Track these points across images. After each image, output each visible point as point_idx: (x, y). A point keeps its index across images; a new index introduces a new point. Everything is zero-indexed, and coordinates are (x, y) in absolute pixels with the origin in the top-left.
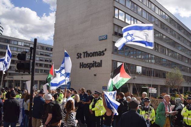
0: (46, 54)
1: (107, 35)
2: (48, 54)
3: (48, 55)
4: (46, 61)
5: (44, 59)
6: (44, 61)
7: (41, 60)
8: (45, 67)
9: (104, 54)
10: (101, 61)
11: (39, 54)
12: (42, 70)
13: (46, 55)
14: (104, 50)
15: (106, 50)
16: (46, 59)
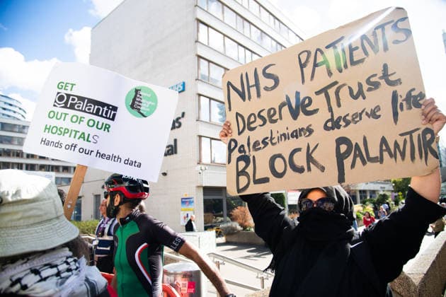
1: (184, 83)
9: (180, 125)
10: (175, 141)
14: (180, 116)
15: (183, 114)
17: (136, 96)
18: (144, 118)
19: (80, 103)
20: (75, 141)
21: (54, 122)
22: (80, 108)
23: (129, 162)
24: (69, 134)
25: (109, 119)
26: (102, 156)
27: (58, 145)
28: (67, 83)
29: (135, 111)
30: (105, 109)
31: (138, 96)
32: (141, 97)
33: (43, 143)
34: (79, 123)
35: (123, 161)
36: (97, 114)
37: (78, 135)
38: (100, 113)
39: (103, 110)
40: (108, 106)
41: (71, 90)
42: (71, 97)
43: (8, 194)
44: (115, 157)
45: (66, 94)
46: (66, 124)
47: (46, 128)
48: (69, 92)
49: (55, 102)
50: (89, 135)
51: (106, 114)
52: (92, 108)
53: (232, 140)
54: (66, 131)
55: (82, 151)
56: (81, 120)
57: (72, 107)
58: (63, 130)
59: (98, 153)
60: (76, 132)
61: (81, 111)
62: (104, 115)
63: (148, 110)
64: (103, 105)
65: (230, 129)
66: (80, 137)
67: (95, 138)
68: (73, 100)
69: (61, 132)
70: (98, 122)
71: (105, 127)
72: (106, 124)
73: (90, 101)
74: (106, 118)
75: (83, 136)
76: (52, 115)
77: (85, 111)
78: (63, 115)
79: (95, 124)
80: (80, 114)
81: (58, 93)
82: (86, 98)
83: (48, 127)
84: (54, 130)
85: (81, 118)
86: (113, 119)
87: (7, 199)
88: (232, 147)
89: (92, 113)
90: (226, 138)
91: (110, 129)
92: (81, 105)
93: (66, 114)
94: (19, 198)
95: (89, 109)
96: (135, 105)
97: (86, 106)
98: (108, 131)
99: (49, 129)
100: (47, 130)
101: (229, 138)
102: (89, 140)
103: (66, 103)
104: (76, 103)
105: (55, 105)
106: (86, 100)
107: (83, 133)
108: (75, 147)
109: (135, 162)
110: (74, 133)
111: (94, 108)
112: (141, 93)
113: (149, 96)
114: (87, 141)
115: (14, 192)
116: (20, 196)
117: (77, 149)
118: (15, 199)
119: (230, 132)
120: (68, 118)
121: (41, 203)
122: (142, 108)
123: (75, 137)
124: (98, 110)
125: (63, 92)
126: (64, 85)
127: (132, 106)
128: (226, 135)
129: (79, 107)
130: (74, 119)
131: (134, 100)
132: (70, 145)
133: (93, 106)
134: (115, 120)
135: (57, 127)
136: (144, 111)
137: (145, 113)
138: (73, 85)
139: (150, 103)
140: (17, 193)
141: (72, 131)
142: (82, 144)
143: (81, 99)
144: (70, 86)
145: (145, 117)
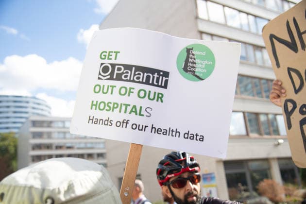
17: (188, 57)
18: (202, 81)
19: (127, 73)
20: (127, 116)
21: (100, 97)
22: (128, 78)
23: (189, 136)
24: (118, 109)
25: (161, 86)
26: (158, 131)
27: (108, 122)
28: (110, 52)
29: (190, 75)
30: (156, 75)
31: (191, 56)
32: (195, 57)
33: (91, 121)
34: (129, 95)
35: (182, 135)
36: (147, 83)
37: (129, 109)
38: (151, 82)
39: (154, 77)
40: (158, 71)
41: (116, 59)
42: (117, 67)
43: (59, 193)
44: (173, 131)
45: (111, 64)
46: (115, 98)
47: (93, 105)
48: (113, 62)
49: (100, 74)
50: (141, 107)
51: (157, 81)
52: (141, 76)
53: (287, 101)
54: (116, 106)
55: (135, 127)
56: (130, 92)
57: (119, 78)
58: (111, 105)
59: (152, 128)
60: (127, 105)
61: (130, 81)
62: (155, 83)
63: (205, 71)
64: (153, 71)
65: (282, 88)
66: (131, 111)
67: (148, 110)
68: (119, 69)
69: (110, 107)
70: (150, 92)
71: (158, 97)
72: (159, 94)
73: (139, 68)
74: (158, 86)
75: (134, 110)
76: (97, 89)
77: (133, 81)
78: (110, 88)
79: (147, 95)
80: (129, 85)
81: (102, 64)
82: (132, 66)
83: (95, 103)
84: (102, 106)
85: (130, 88)
86: (165, 87)
87: (59, 199)
88: (290, 109)
89: (142, 83)
90: (278, 100)
91: (163, 99)
92: (129, 75)
93: (113, 87)
94: (73, 195)
95: (138, 78)
96: (188, 67)
97: (135, 75)
98: (162, 101)
99: (96, 105)
100: (94, 107)
101: (283, 100)
102: (142, 113)
103: (112, 74)
104: (123, 73)
105: (99, 78)
106: (134, 68)
107: (135, 107)
108: (127, 123)
109: (197, 135)
110: (124, 107)
111: (143, 76)
112: (194, 52)
113: (204, 54)
114: (140, 115)
115: (66, 188)
116: (74, 192)
117: (129, 125)
118: (68, 197)
119: (283, 91)
120: (116, 90)
121: (99, 197)
122: (197, 70)
123: (125, 112)
124: (148, 77)
125: (107, 62)
126: (107, 54)
127: (186, 69)
128: (279, 96)
129: (126, 77)
130: (123, 91)
131: (187, 61)
132: (121, 121)
133: (142, 74)
134: (168, 87)
135: (104, 103)
136: (201, 73)
137: (201, 75)
138: (117, 53)
139: (206, 62)
140: (70, 188)
141: (121, 104)
142: (134, 119)
143: (128, 67)
144: (114, 54)
145: (202, 79)
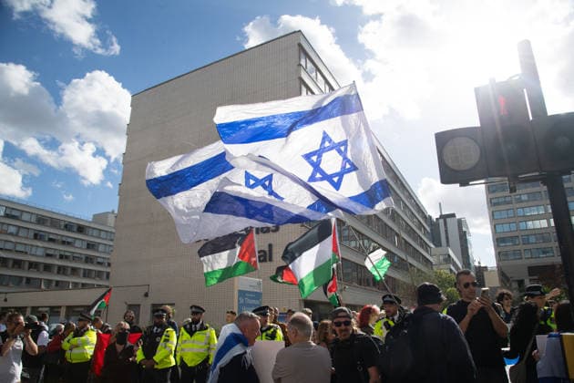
0: (64, 239)
2: (69, 240)
3: (69, 243)
4: (61, 257)
5: (57, 253)
6: (58, 257)
7: (48, 255)
8: (58, 273)
9: (277, 229)
10: (270, 246)
11: (47, 239)
12: (50, 281)
13: (63, 243)
16: (62, 253)
